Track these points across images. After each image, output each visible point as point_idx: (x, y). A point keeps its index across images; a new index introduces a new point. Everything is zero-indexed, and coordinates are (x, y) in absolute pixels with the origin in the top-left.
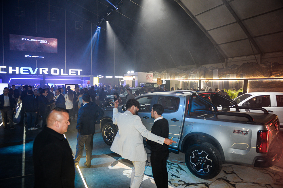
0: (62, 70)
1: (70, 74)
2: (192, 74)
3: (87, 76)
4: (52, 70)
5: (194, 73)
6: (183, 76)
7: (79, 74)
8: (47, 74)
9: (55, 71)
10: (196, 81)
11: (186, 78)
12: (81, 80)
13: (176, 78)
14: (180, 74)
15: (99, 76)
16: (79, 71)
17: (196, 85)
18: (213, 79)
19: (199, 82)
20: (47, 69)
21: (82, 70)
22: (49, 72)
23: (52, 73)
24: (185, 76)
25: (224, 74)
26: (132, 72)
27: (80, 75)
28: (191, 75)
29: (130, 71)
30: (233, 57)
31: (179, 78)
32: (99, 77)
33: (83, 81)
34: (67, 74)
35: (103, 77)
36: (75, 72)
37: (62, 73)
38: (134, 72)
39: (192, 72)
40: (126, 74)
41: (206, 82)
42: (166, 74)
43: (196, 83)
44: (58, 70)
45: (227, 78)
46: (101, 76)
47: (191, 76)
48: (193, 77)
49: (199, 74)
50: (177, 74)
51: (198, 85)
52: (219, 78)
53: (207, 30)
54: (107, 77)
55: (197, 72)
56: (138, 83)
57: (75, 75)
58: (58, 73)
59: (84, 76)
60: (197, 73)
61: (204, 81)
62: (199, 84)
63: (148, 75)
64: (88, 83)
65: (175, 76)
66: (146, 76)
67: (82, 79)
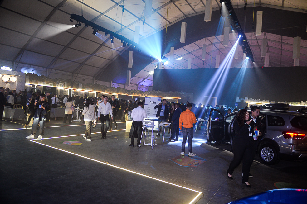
2: (60, 83)
10: (66, 89)
14: (45, 81)
18: (79, 89)
24: (52, 84)
25: (85, 88)
28: (59, 84)
31: (44, 84)
41: (74, 91)
43: (65, 91)
45: (87, 90)
49: (67, 85)
52: (82, 90)
60: (65, 83)
61: (73, 90)
62: (68, 92)
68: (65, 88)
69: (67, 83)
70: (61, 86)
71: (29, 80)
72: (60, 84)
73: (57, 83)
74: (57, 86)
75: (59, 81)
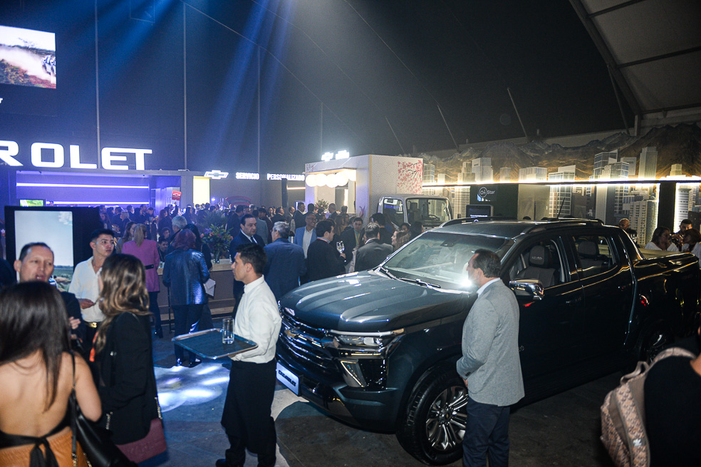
0: (75, 150)
1: (106, 164)
2: (612, 161)
3: (169, 173)
4: (36, 149)
5: (621, 154)
6: (561, 169)
7: (140, 165)
8: (17, 163)
9: (48, 155)
11: (577, 174)
12: (150, 188)
13: (524, 176)
14: (545, 162)
15: (214, 172)
16: (140, 154)
17: (643, 203)
19: (658, 191)
20: (13, 147)
21: (150, 152)
22: (24, 155)
23: (36, 160)
24: (572, 169)
26: (344, 154)
27: (143, 169)
28: (605, 164)
29: (335, 149)
30: (665, 110)
31: (538, 175)
32: (214, 178)
33: (158, 190)
34: (94, 166)
35: (225, 175)
36: (124, 158)
37: (75, 163)
38: (352, 155)
39: (616, 151)
40: (315, 164)
42: (476, 161)
43: (638, 198)
44: (58, 149)
46: (219, 172)
47: (608, 168)
48: (616, 169)
49: (655, 158)
50: (528, 162)
51: (650, 205)
53: (594, 10)
54: (240, 176)
55: (645, 150)
56: (370, 198)
57: (126, 168)
58: (59, 162)
59: (160, 172)
63: (404, 167)
64: (173, 198)
65: (521, 170)
66: (399, 171)
67: (153, 182)
68: (641, 177)
69: (653, 150)
70: (619, 173)
71: (492, 171)
72: (615, 161)
73: (599, 158)
74: (599, 172)
75: (610, 147)
